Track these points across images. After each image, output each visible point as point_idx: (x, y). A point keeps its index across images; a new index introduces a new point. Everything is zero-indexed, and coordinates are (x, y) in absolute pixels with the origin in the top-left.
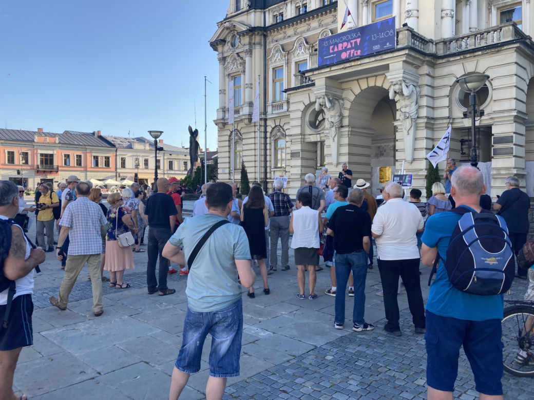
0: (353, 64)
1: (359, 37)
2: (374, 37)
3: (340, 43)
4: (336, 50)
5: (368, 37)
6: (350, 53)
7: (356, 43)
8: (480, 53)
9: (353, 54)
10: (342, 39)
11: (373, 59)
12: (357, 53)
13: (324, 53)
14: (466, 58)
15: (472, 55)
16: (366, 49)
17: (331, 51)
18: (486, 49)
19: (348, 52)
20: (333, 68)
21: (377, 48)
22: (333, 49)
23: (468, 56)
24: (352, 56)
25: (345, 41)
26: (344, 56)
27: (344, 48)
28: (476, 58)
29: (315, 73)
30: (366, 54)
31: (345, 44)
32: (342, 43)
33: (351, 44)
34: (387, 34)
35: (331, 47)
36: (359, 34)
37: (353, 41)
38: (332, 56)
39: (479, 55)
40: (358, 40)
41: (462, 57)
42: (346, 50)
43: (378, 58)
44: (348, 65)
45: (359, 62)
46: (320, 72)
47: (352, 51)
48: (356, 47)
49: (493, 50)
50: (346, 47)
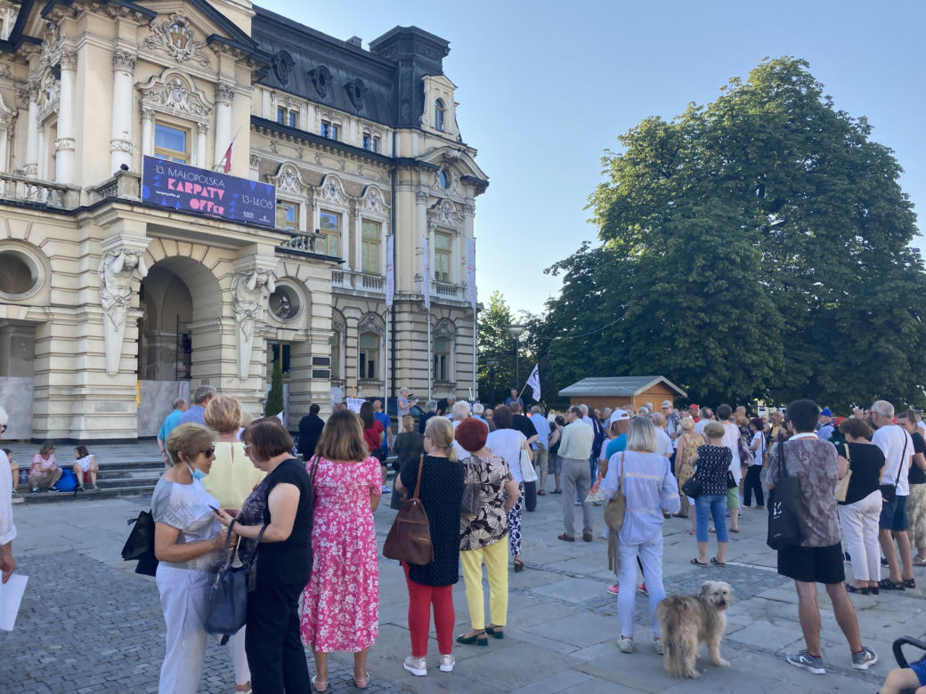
0: (211, 223)
1: (221, 188)
2: (246, 199)
3: (189, 181)
4: (180, 188)
5: (236, 196)
6: (206, 205)
7: (216, 194)
8: (304, 258)
9: (212, 209)
10: (191, 177)
11: (243, 229)
12: (218, 210)
13: (157, 184)
14: (289, 258)
15: (296, 257)
16: (232, 210)
17: (171, 187)
18: (310, 257)
19: (203, 202)
20: (174, 216)
21: (249, 215)
22: (175, 185)
23: (293, 257)
24: (209, 210)
25: (197, 182)
26: (195, 204)
27: (195, 193)
28: (298, 263)
29: (136, 209)
30: (232, 217)
31: (198, 188)
32: (193, 183)
33: (209, 192)
34: (264, 204)
35: (171, 181)
36: (222, 183)
37: (213, 190)
38: (172, 194)
39: (302, 260)
40: (221, 193)
41: (286, 255)
42: (199, 197)
43: (252, 231)
44: (203, 221)
45: (222, 225)
46: (147, 211)
47: (210, 204)
48: (216, 200)
49: (316, 260)
50: (199, 193)
